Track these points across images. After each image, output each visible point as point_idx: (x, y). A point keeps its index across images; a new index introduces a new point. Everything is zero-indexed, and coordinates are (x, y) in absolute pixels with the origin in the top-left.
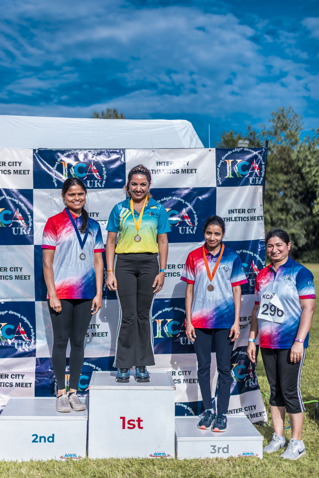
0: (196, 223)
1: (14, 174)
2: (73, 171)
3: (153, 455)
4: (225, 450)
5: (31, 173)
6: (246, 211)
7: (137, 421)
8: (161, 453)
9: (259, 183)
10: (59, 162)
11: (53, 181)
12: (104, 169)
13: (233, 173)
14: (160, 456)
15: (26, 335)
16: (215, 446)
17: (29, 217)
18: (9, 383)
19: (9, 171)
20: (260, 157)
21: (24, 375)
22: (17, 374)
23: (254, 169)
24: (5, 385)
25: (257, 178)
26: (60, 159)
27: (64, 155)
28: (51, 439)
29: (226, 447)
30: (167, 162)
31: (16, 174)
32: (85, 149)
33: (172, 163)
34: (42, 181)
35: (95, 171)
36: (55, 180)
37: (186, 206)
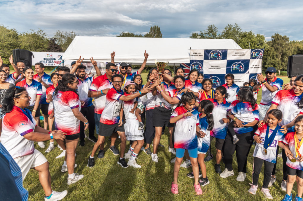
0: (244, 69)
1: (199, 56)
2: (214, 55)
5: (204, 56)
6: (257, 66)
9: (261, 58)
13: (255, 56)
17: (202, 67)
20: (262, 51)
23: (260, 54)
27: (212, 51)
33: (239, 53)
34: (206, 58)
35: (219, 55)
36: (209, 58)
37: (241, 64)
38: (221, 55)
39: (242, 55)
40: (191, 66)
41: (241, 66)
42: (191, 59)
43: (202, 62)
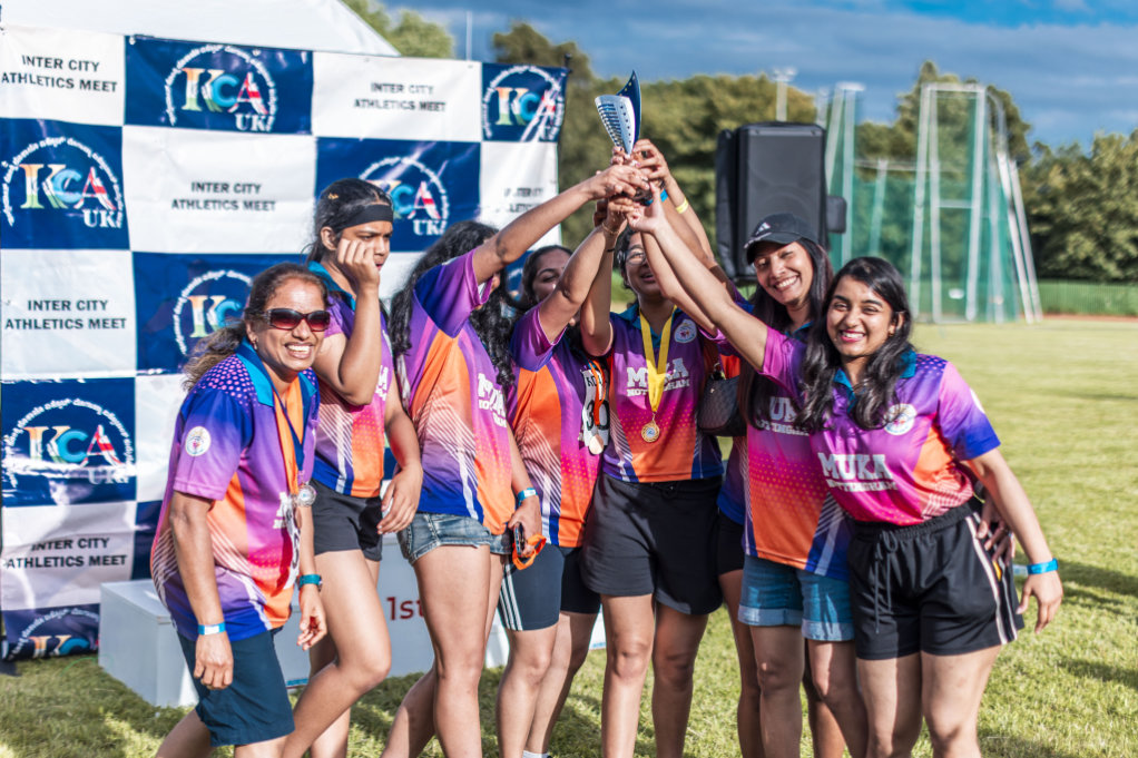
0: (446, 214)
1: (82, 89)
2: (208, 92)
5: (121, 89)
7: (418, 602)
10: (180, 69)
11: (166, 110)
12: (272, 92)
13: (512, 116)
15: (113, 453)
18: (75, 558)
19: (70, 81)
20: (556, 86)
21: (108, 539)
22: (92, 537)
23: (545, 110)
24: (65, 562)
26: (183, 62)
27: (191, 54)
30: (391, 85)
31: (85, 89)
33: (401, 88)
34: (143, 108)
35: (254, 94)
36: (170, 110)
37: (426, 178)
38: (263, 92)
39: (424, 106)
40: (8, 178)
41: (428, 195)
42: (13, 112)
43: (108, 140)
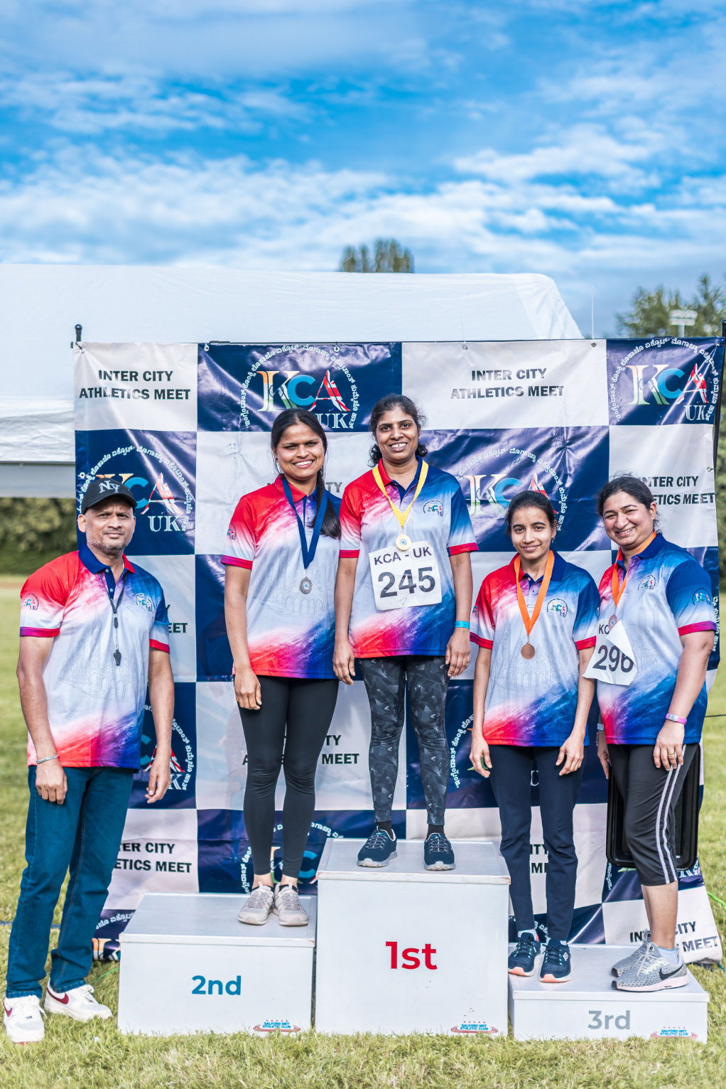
0: (564, 508)
1: (156, 398)
2: (285, 393)
3: (459, 1029)
4: (622, 1022)
6: (674, 483)
7: (423, 951)
8: (477, 1023)
9: (705, 417)
10: (255, 372)
11: (242, 414)
12: (354, 387)
13: (648, 396)
14: (474, 1032)
16: (598, 1013)
17: (187, 491)
18: (143, 861)
19: (145, 392)
20: (709, 359)
21: (173, 845)
22: (158, 842)
23: (693, 386)
24: (134, 865)
25: (700, 407)
26: (258, 365)
27: (266, 356)
28: (233, 988)
29: (625, 1015)
30: (496, 371)
31: (160, 398)
32: (312, 344)
35: (334, 393)
36: (245, 412)
39: (533, 391)
40: (84, 488)
42: (87, 427)
